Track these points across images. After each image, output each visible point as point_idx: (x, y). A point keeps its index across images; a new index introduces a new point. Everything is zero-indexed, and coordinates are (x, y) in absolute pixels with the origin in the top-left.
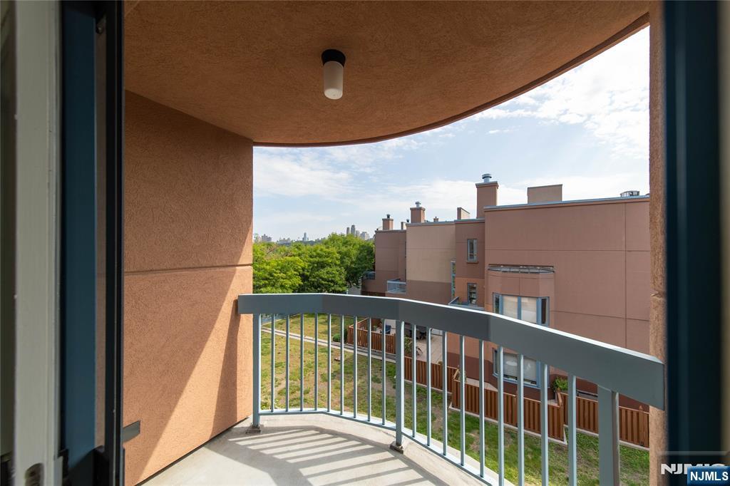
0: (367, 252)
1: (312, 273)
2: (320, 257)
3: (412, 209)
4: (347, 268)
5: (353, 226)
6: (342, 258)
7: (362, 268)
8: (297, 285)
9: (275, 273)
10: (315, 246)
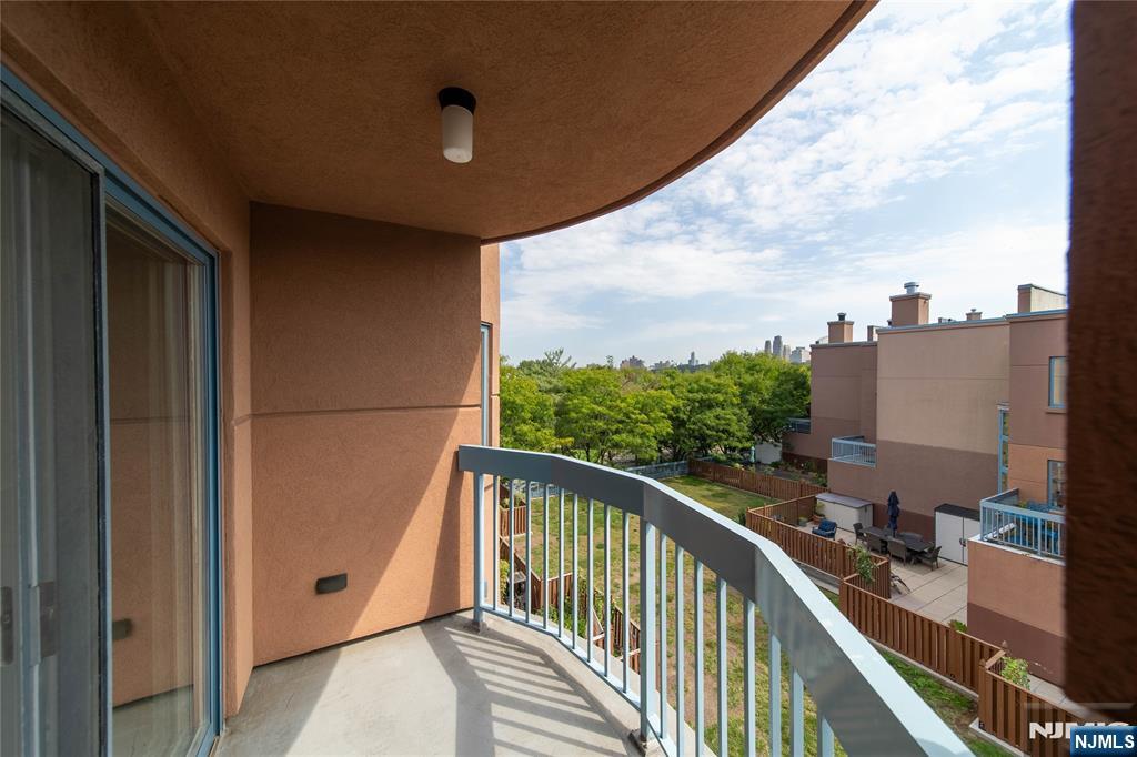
0: (795, 386)
1: (690, 418)
2: (705, 393)
3: (894, 300)
4: (753, 411)
5: (778, 339)
6: (743, 395)
7: (784, 411)
8: (664, 433)
9: (633, 413)
10: (697, 374)
